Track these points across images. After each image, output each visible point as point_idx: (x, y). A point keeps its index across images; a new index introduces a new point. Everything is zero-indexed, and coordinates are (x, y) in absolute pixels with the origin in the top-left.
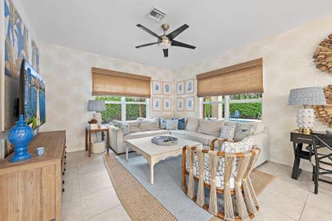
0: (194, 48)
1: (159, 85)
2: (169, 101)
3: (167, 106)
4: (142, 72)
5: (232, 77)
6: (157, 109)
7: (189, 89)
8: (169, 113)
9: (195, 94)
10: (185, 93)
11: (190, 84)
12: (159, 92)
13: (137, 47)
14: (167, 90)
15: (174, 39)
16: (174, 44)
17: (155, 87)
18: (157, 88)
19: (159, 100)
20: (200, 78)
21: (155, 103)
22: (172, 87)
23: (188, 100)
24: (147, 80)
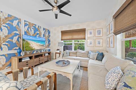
0: (70, 15)
1: (92, 31)
6: (91, 45)
7: (112, 30)
10: (109, 33)
12: (92, 35)
13: (40, 11)
14: (99, 34)
15: (61, 9)
16: (62, 12)
17: (89, 33)
23: (111, 39)
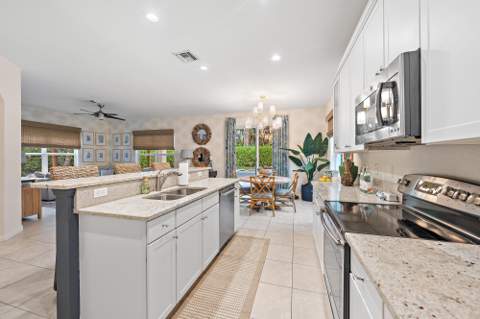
1: (91, 135)
2: (103, 152)
3: (101, 156)
4: (69, 123)
5: (158, 138)
6: (88, 160)
7: (126, 142)
8: (104, 164)
9: (131, 147)
10: (122, 145)
11: (127, 138)
12: (91, 142)
14: (102, 141)
17: (86, 138)
18: (89, 139)
19: (91, 152)
20: (136, 134)
21: (86, 154)
22: (107, 138)
23: (125, 152)
24: (76, 132)
